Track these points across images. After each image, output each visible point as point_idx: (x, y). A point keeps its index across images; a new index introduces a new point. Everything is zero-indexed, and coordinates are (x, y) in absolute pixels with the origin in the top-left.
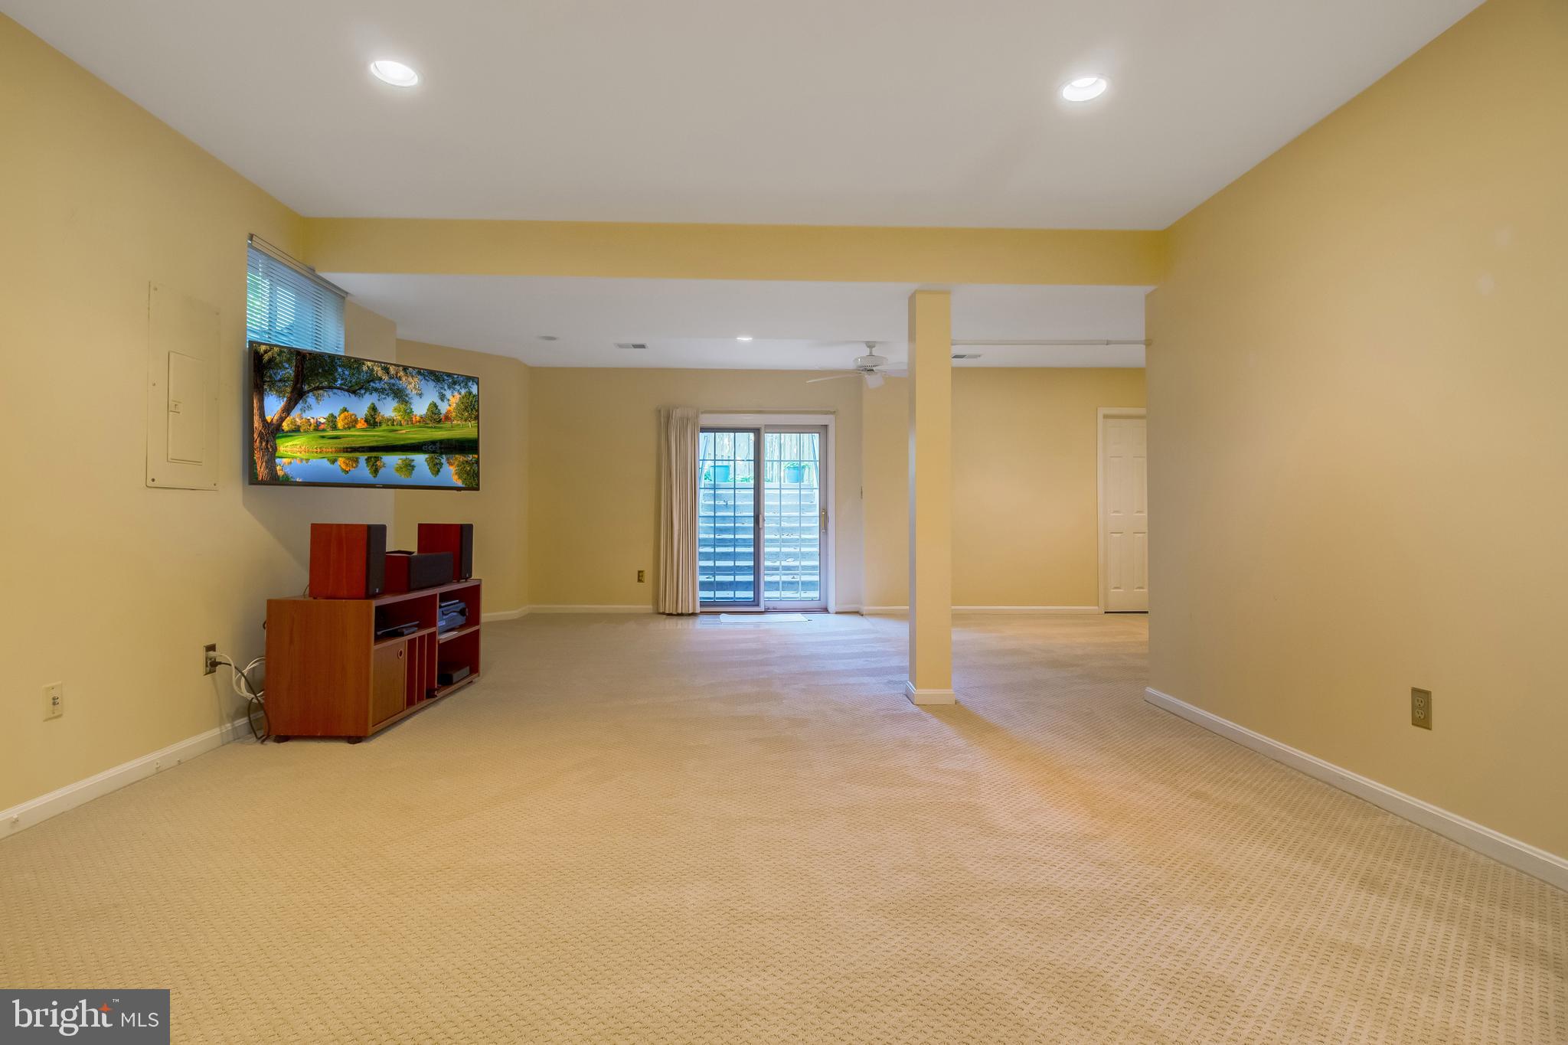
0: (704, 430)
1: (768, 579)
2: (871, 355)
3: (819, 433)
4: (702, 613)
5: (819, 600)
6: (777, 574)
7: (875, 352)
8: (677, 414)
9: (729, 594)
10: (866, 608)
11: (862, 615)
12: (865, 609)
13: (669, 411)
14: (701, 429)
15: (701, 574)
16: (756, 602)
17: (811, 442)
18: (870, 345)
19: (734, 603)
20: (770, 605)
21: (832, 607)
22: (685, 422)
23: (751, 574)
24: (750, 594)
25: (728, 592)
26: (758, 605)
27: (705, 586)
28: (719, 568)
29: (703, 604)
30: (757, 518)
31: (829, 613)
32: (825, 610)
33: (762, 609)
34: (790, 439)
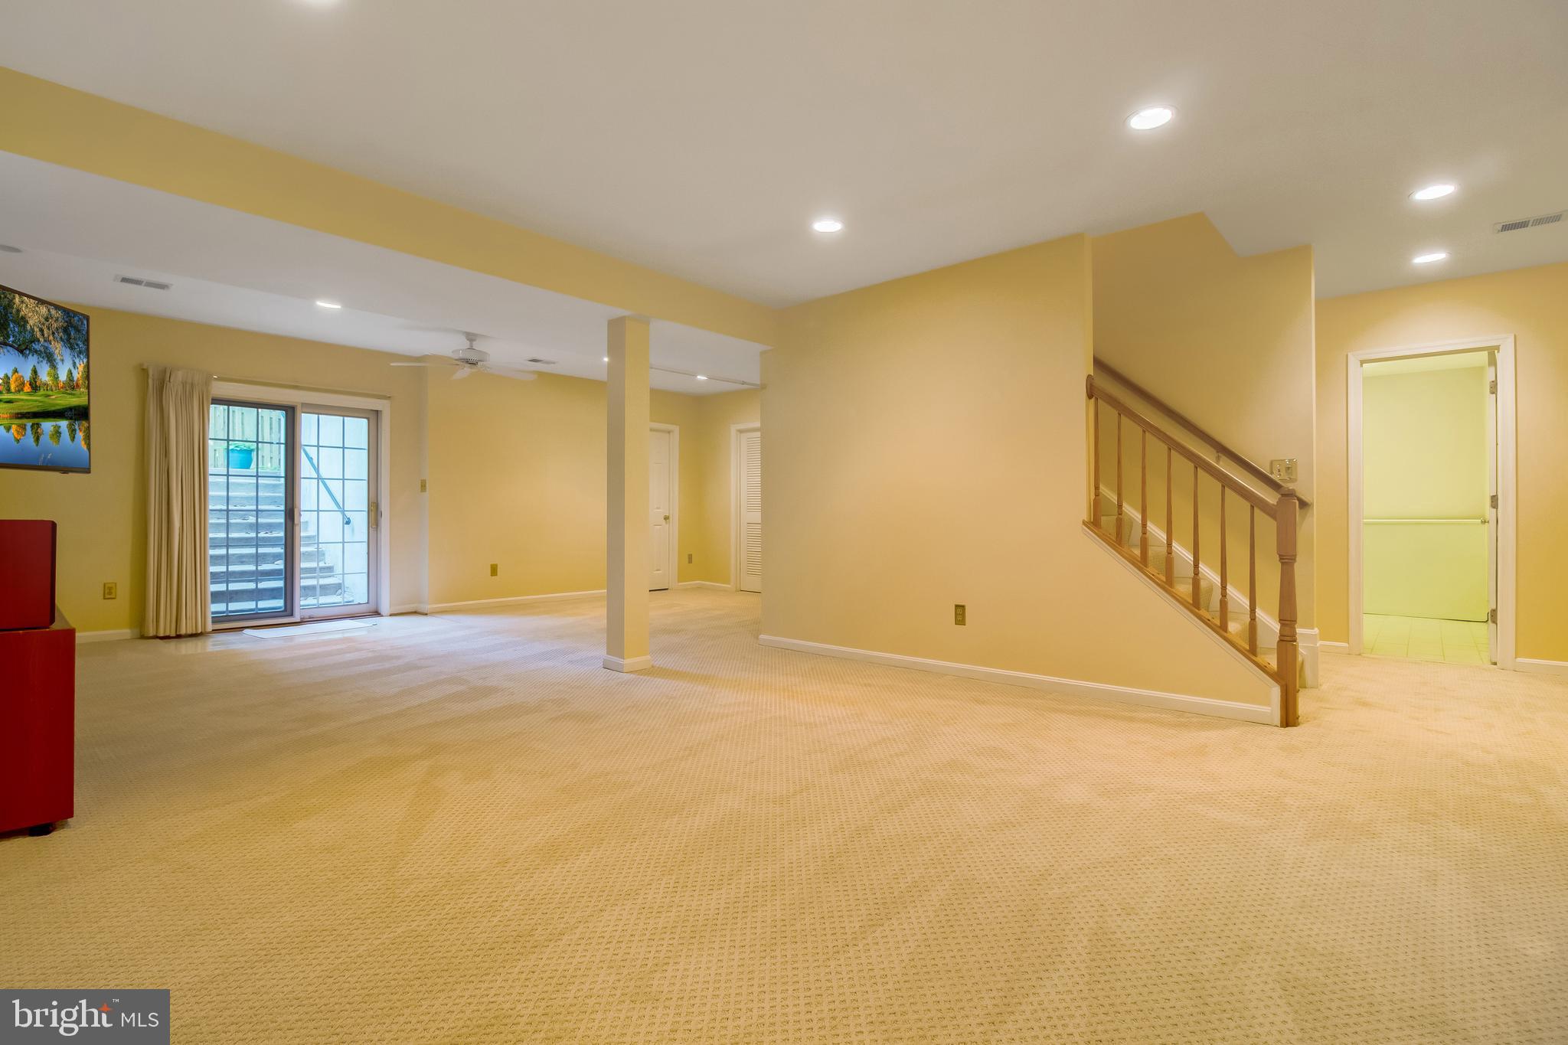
0: (217, 401)
1: (304, 583)
2: (471, 348)
3: (368, 419)
4: (215, 631)
5: (368, 603)
6: (314, 577)
7: (478, 345)
8: (179, 376)
9: (249, 605)
10: (429, 606)
11: (426, 614)
12: (426, 608)
13: (165, 372)
14: (213, 399)
15: (212, 583)
16: (289, 610)
17: (358, 428)
18: (471, 337)
19: (255, 615)
20: (307, 614)
21: (385, 608)
22: (188, 389)
23: (280, 579)
24: (279, 603)
25: (251, 603)
26: (292, 615)
27: (217, 597)
28: (234, 573)
29: (215, 620)
30: (290, 513)
31: (382, 616)
32: (377, 613)
33: (297, 619)
34: (331, 424)
